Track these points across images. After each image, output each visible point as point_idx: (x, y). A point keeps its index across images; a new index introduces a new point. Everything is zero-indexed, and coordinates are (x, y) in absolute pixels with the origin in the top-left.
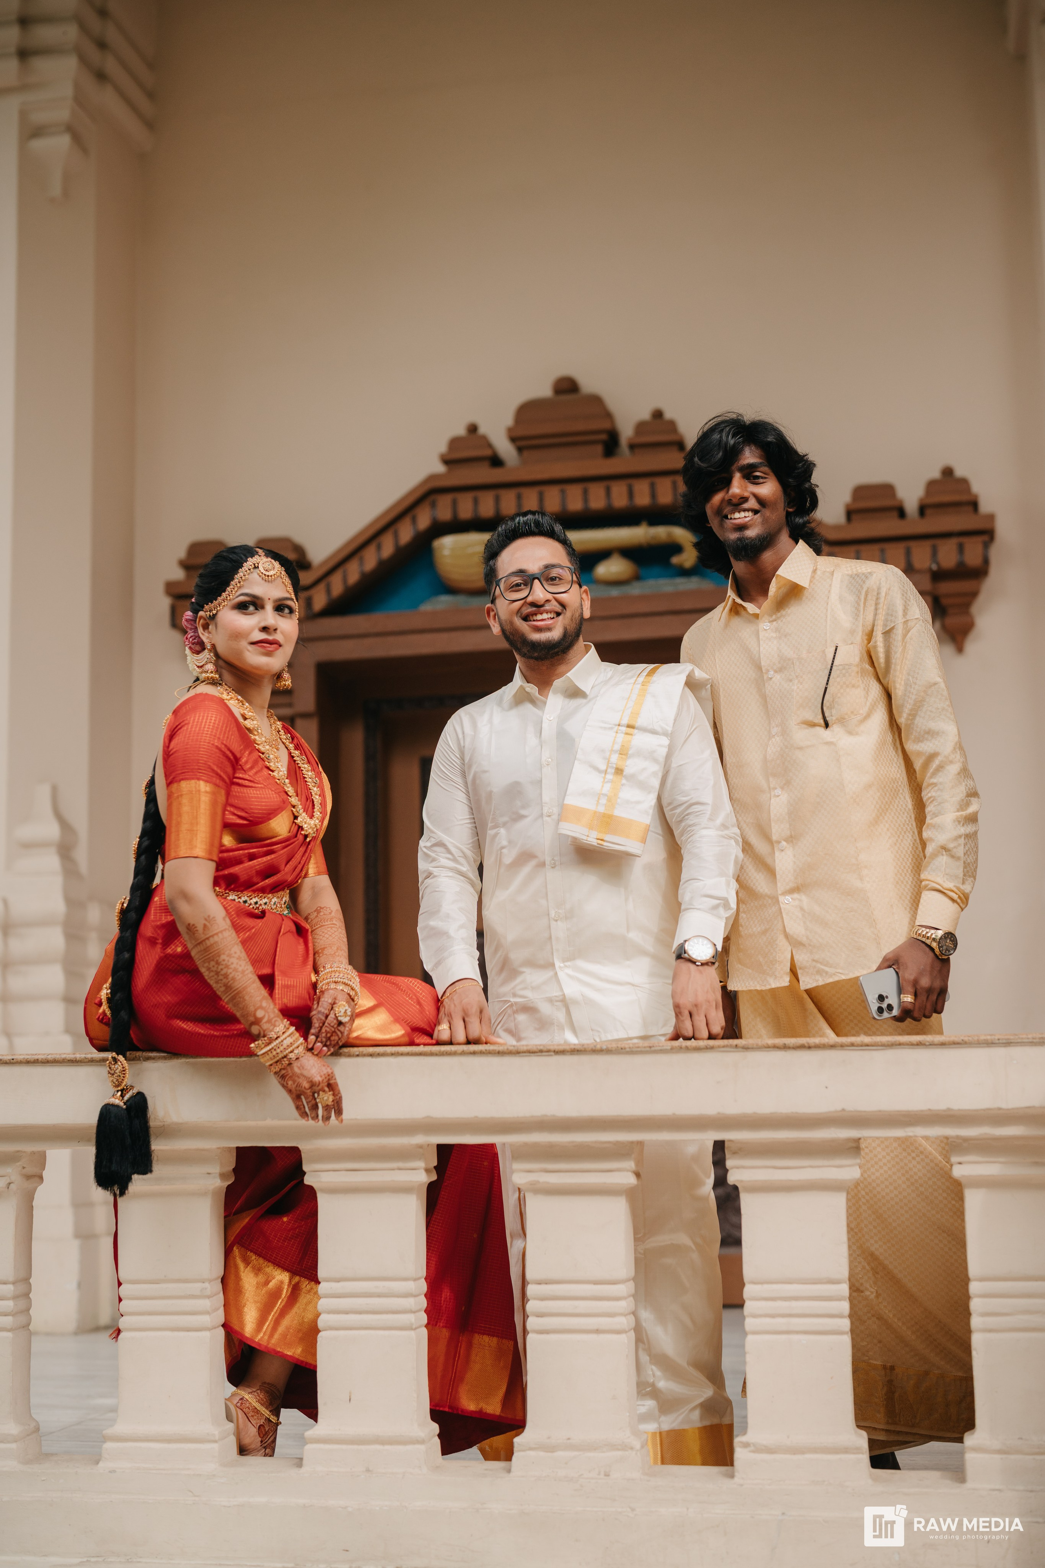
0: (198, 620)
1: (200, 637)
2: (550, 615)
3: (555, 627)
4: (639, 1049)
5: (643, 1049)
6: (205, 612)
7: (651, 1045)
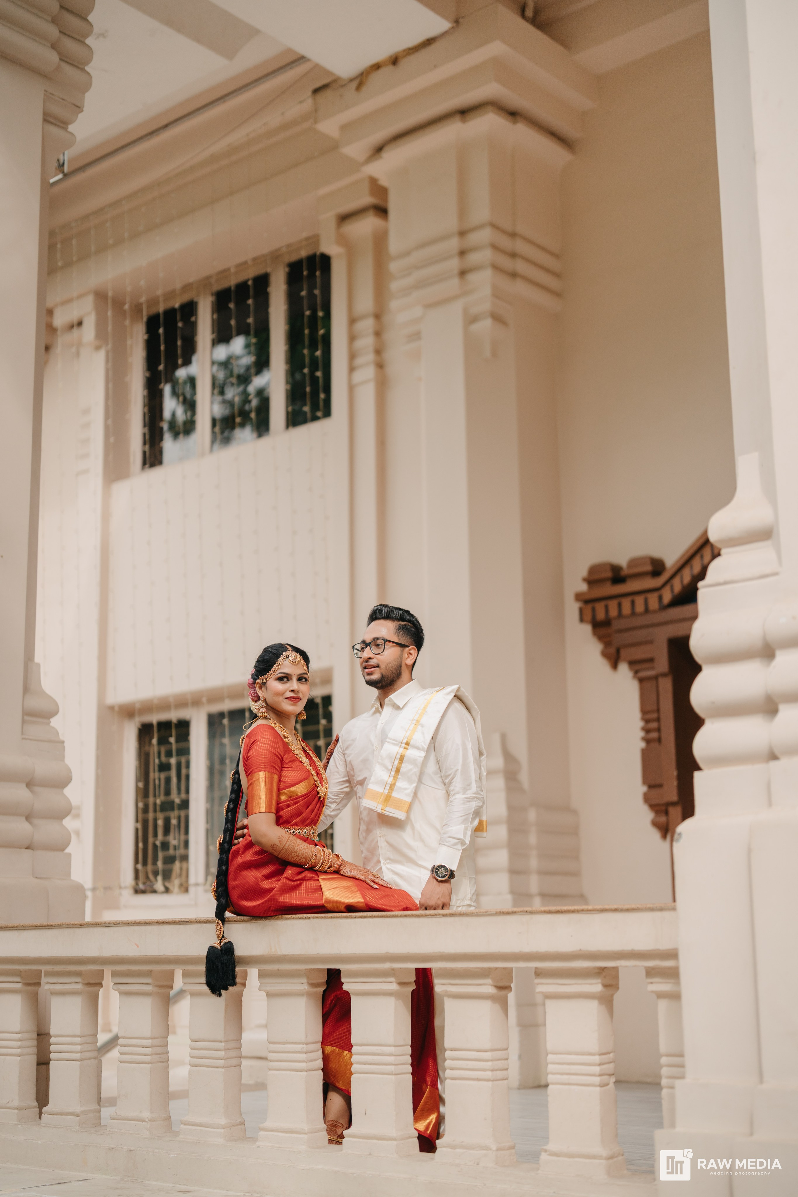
0: (256, 684)
1: (257, 693)
6: (260, 680)
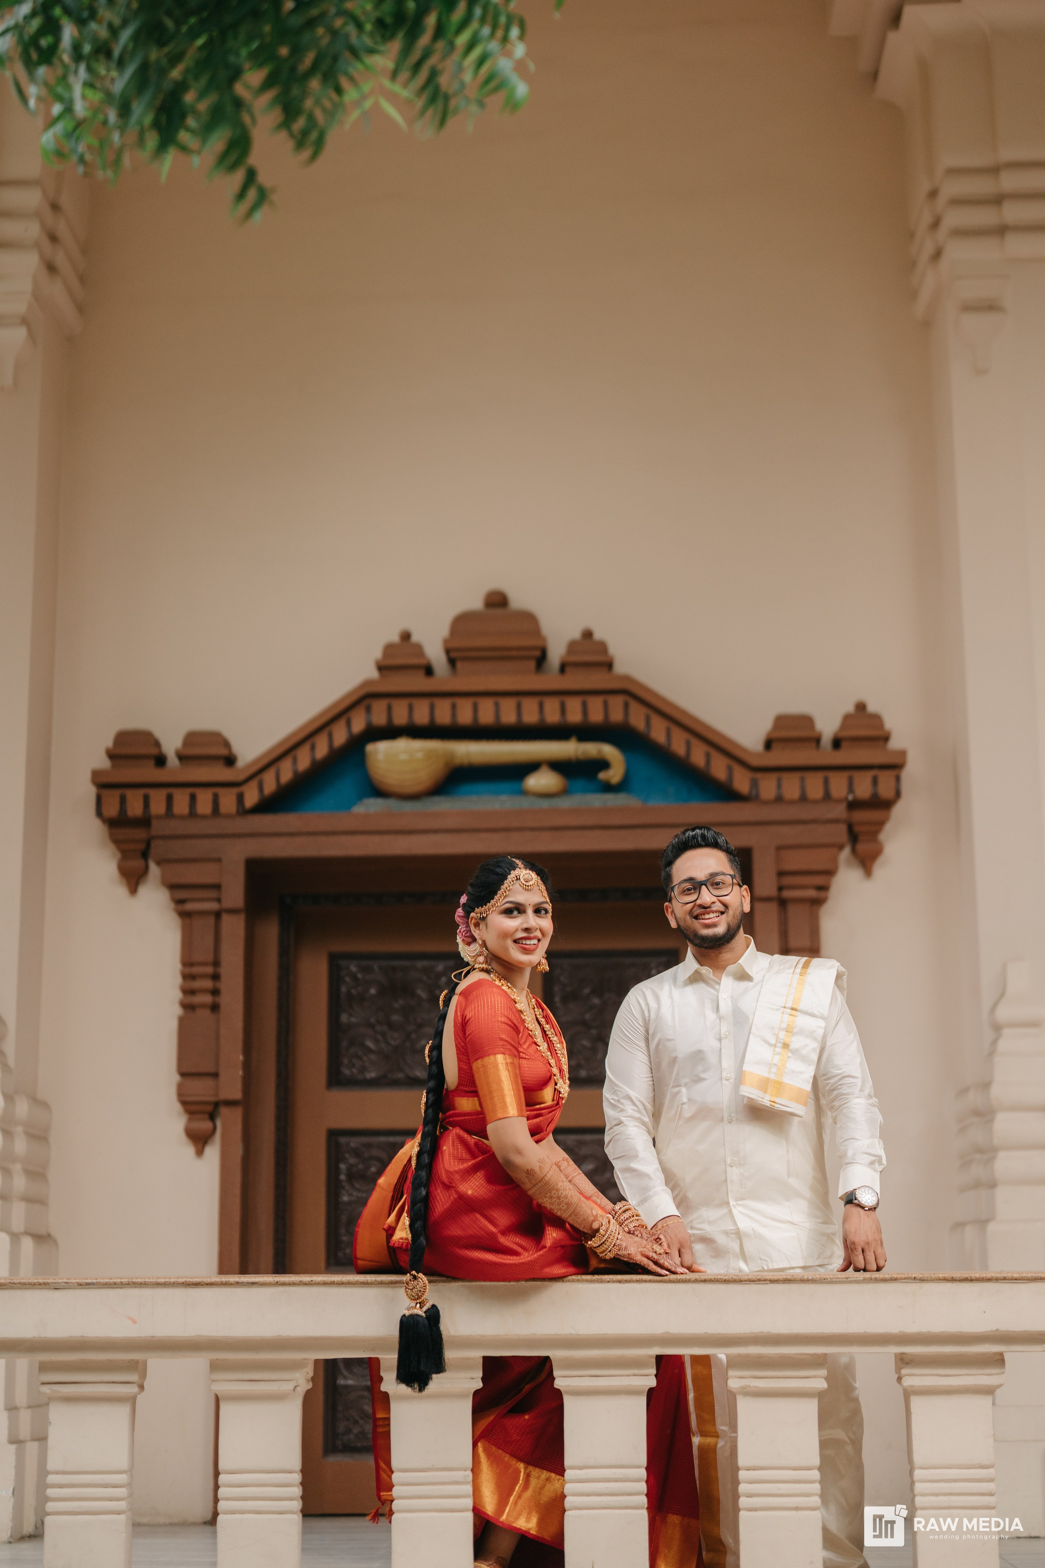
0: (470, 919)
1: (471, 933)
2: (715, 915)
3: (719, 924)
4: (838, 1280)
5: (841, 1280)
6: (477, 914)
7: (848, 1277)
